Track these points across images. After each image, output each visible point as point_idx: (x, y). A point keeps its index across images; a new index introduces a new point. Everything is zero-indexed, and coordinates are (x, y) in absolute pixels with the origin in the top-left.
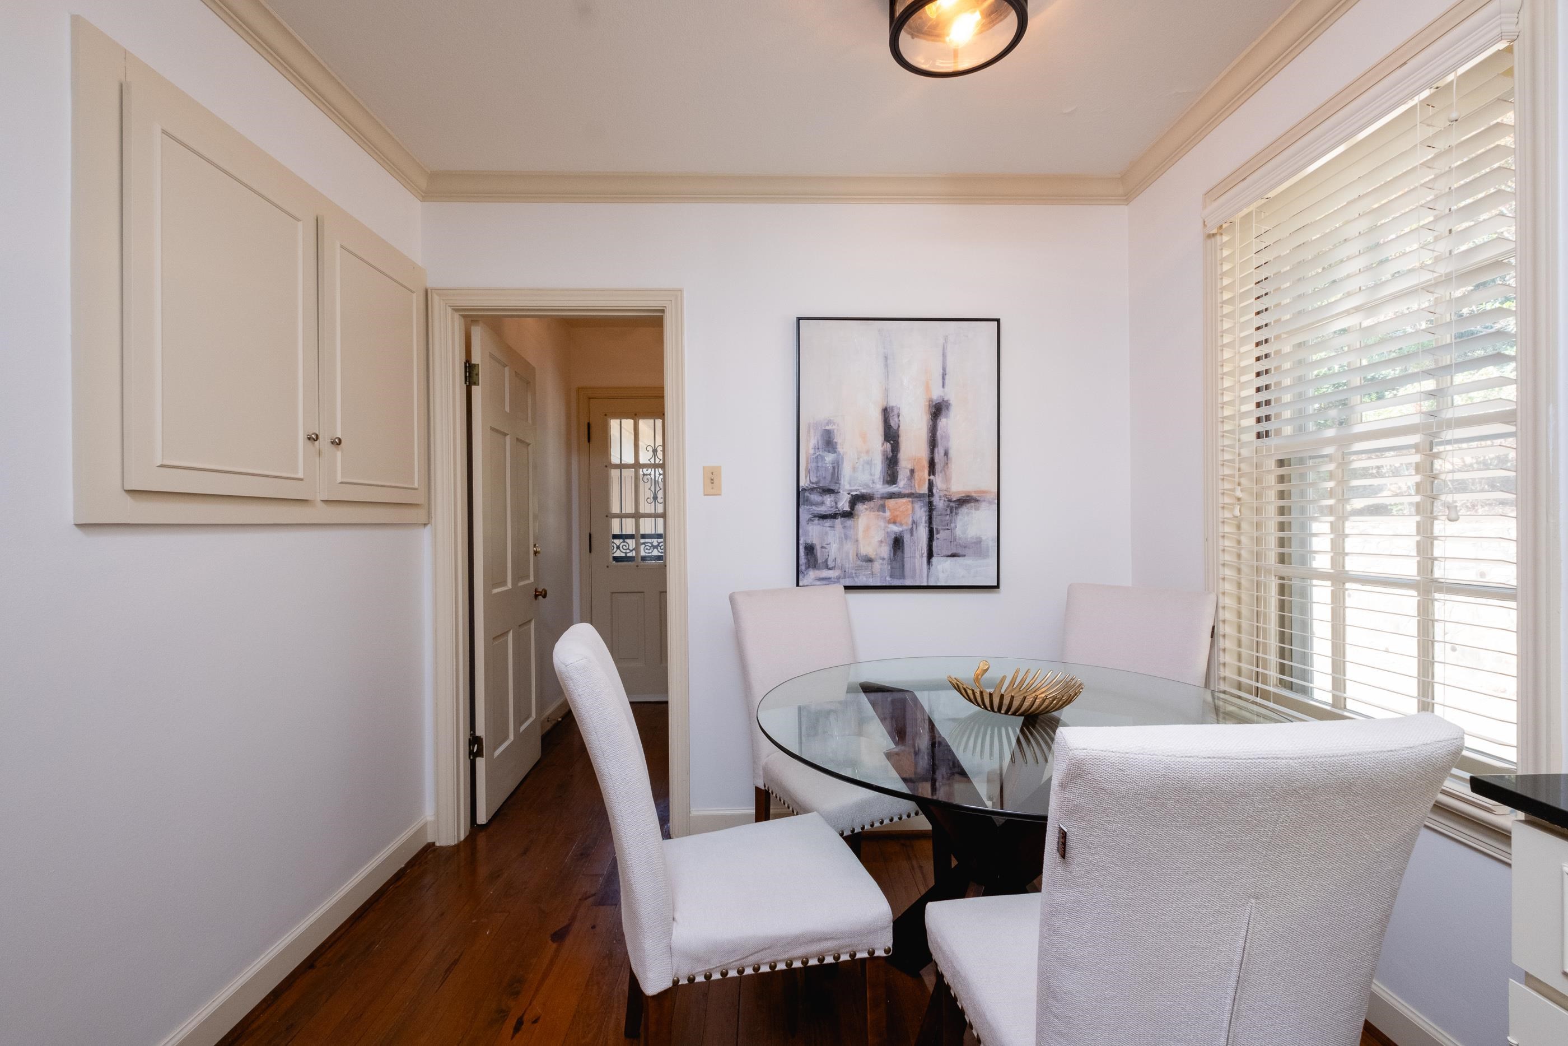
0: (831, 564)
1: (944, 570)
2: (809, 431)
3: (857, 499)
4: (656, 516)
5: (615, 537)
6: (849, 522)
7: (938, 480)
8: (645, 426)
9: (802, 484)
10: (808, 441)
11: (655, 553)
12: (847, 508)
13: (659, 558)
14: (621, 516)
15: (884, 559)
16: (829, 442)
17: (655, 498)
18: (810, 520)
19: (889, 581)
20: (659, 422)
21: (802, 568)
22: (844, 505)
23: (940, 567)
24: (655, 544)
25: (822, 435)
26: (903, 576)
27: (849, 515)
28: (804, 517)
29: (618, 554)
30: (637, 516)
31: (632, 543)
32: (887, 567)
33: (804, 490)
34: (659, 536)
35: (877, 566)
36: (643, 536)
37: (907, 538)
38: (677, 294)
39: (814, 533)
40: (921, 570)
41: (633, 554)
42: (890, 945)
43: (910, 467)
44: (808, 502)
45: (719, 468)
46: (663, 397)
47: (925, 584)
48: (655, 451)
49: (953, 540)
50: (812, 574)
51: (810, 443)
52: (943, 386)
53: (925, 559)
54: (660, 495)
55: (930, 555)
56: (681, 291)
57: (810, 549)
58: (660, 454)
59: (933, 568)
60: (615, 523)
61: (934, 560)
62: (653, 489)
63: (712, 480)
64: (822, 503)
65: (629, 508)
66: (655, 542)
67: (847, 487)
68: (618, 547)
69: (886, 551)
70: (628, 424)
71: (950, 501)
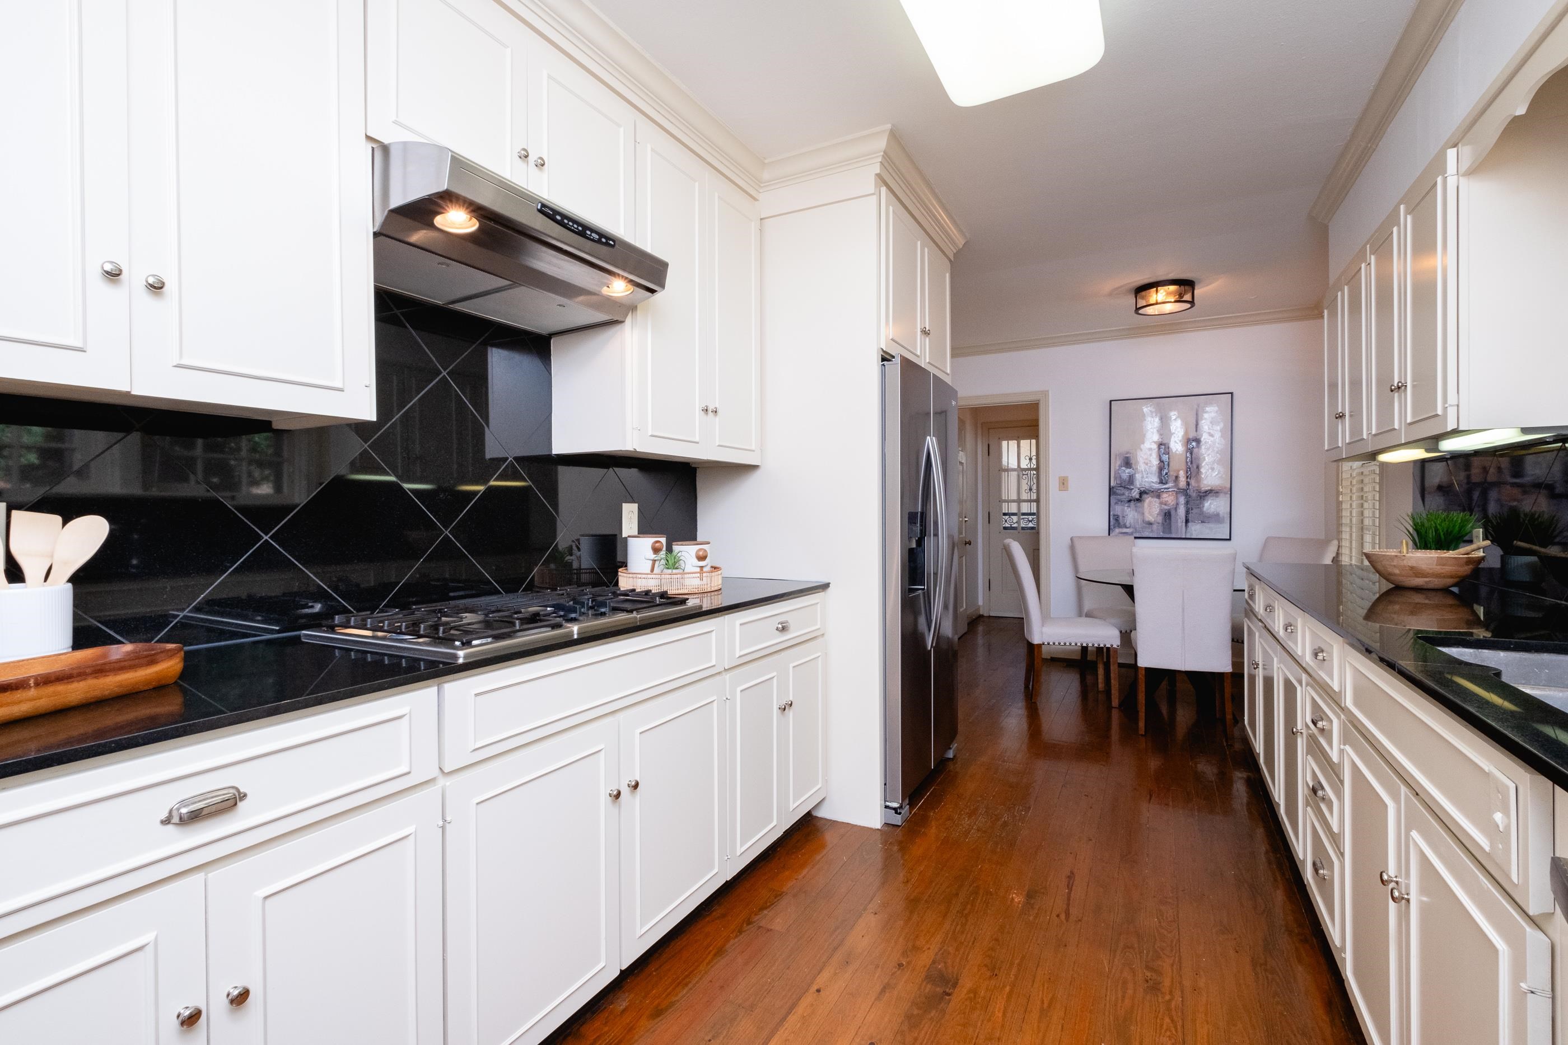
0: (1128, 524)
1: (1196, 529)
2: (1116, 458)
3: (1142, 493)
4: (1030, 501)
5: (1005, 514)
6: (1139, 504)
7: (1193, 482)
8: (1025, 444)
9: (1112, 485)
10: (1115, 463)
11: (1031, 525)
12: (1138, 497)
13: (1032, 528)
14: (1008, 501)
15: (1159, 523)
16: (1127, 463)
17: (1031, 489)
18: (1116, 503)
19: (1162, 535)
20: (1034, 441)
21: (1112, 527)
22: (1135, 494)
23: (1193, 528)
24: (1030, 519)
25: (1123, 460)
26: (1170, 533)
27: (1139, 500)
28: (1113, 502)
29: (1007, 525)
30: (1019, 501)
31: (1015, 518)
32: (1161, 528)
33: (1113, 487)
34: (1033, 514)
35: (1155, 527)
36: (1024, 514)
37: (1173, 513)
38: (1045, 393)
39: (1118, 509)
40: (1181, 530)
41: (1015, 525)
42: (1119, 644)
43: (1175, 475)
44: (1115, 494)
45: (1067, 477)
46: (1038, 426)
47: (1184, 537)
48: (1031, 459)
49: (1202, 513)
50: (1117, 530)
51: (1116, 463)
52: (1196, 431)
53: (1184, 524)
54: (1034, 487)
55: (1187, 521)
56: (1048, 391)
57: (1117, 518)
58: (1034, 461)
59: (1189, 529)
60: (1005, 505)
61: (1190, 524)
62: (1029, 484)
63: (1063, 483)
64: (1123, 494)
65: (1014, 497)
66: (1030, 518)
67: (1138, 486)
68: (1006, 521)
69: (1160, 519)
70: (1013, 444)
71: (1200, 492)
